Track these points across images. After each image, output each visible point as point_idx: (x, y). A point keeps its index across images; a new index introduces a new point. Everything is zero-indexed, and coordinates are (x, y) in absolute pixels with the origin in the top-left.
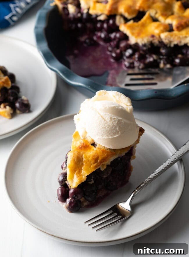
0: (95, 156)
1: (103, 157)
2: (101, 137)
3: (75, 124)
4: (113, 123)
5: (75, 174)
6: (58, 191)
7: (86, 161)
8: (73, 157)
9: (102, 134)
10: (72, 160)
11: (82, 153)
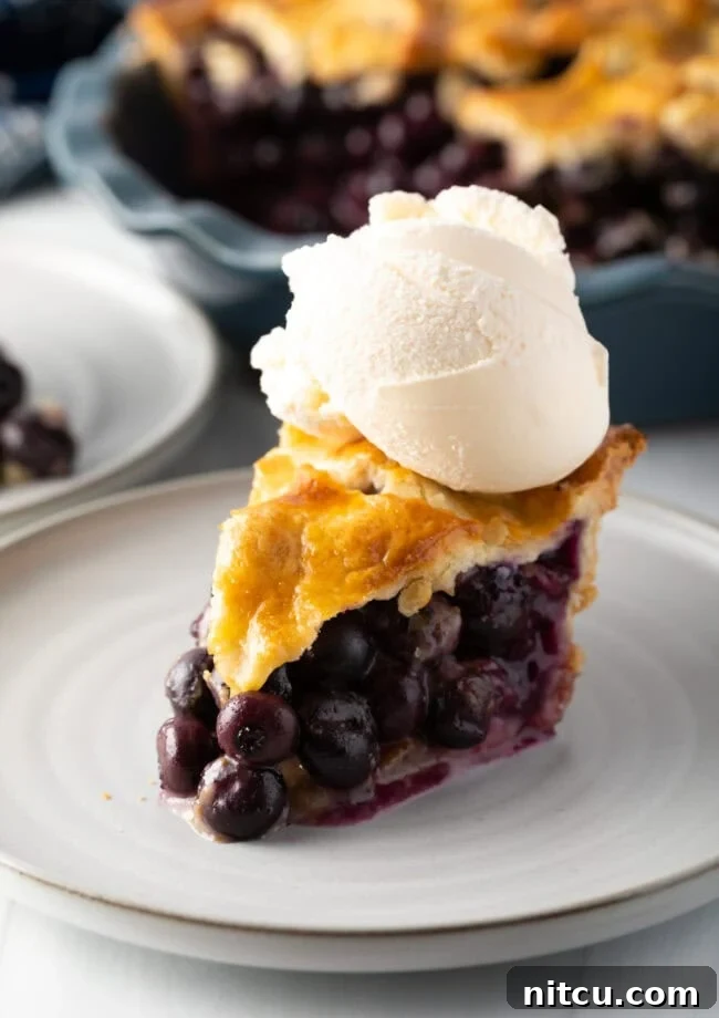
0: (368, 530)
1: (413, 535)
2: (392, 380)
3: (264, 397)
4: (456, 294)
5: (256, 616)
6: (162, 736)
7: (317, 554)
8: (250, 529)
9: (401, 362)
10: (239, 543)
11: (297, 519)
